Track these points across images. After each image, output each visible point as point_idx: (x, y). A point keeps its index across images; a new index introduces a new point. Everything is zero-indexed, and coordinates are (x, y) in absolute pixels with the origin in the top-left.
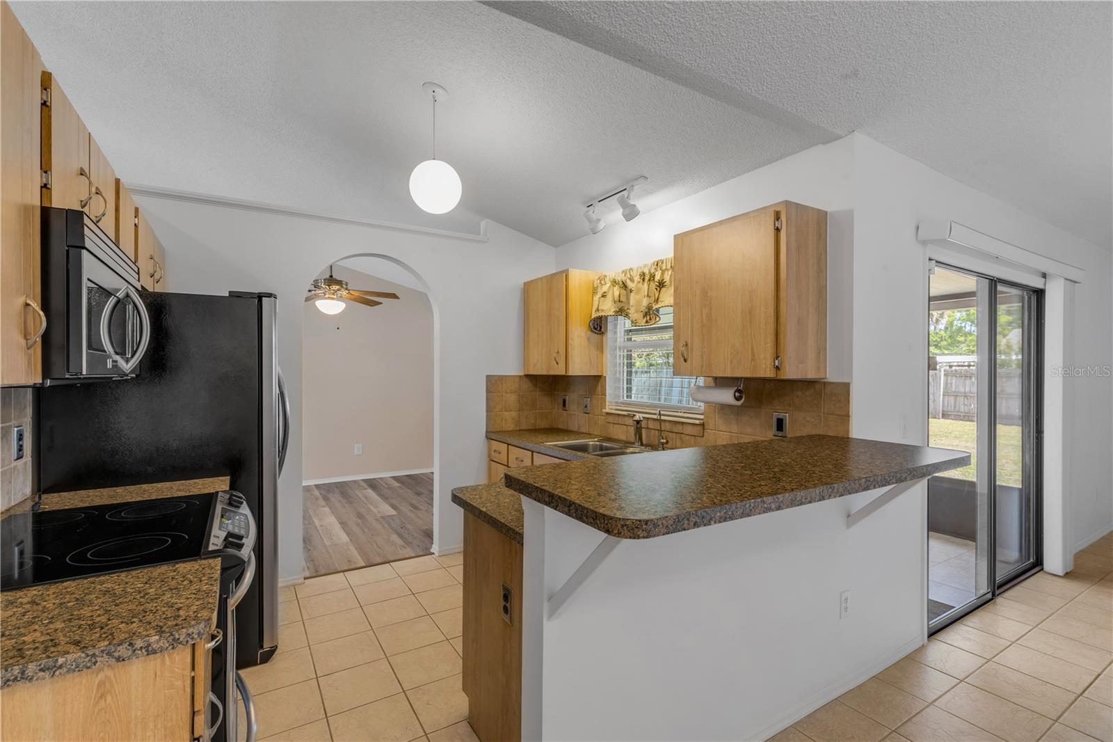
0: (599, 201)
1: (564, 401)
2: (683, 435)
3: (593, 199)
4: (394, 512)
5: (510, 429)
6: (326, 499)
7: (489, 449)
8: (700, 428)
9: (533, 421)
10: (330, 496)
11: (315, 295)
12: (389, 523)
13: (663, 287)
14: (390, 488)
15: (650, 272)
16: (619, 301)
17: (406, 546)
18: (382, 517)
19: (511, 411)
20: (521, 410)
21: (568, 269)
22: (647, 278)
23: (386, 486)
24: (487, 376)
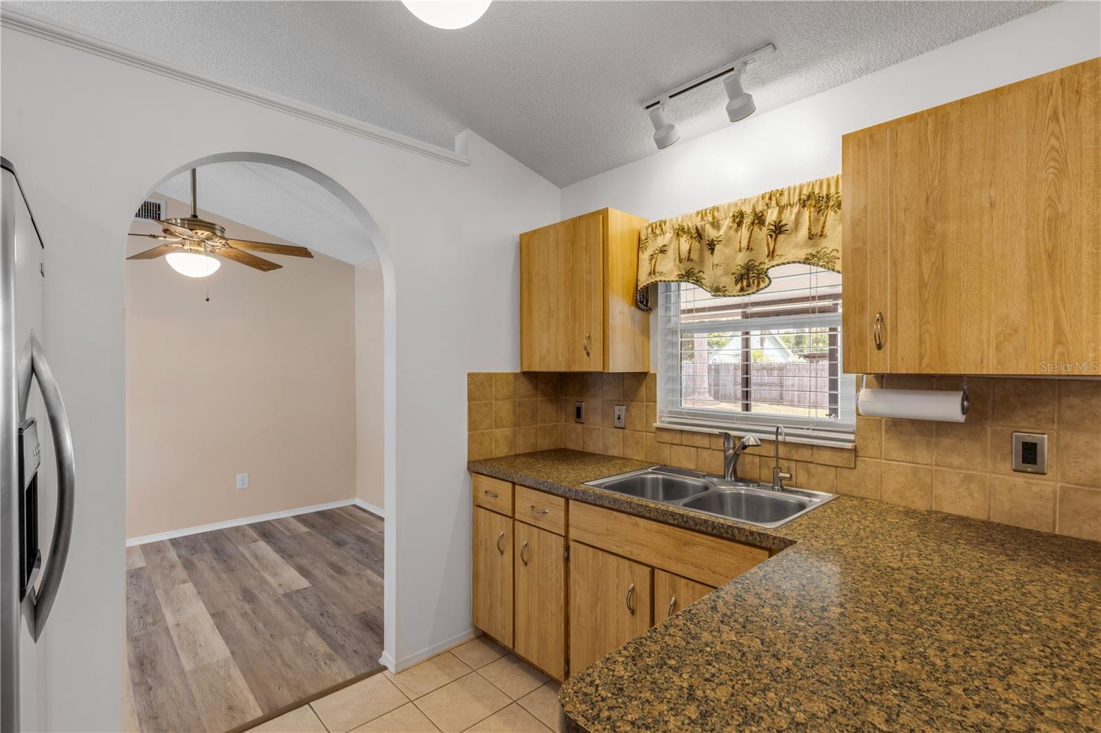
0: (671, 97)
1: (579, 410)
2: (812, 465)
3: (663, 91)
4: (303, 583)
5: (502, 455)
6: (188, 565)
7: (475, 489)
8: (852, 456)
9: (533, 440)
10: (195, 558)
11: (166, 246)
12: (298, 607)
13: (780, 233)
14: (295, 536)
15: (754, 211)
16: (688, 260)
17: (336, 656)
18: (288, 596)
19: (503, 426)
20: (516, 424)
21: (607, 208)
22: (747, 221)
23: (288, 534)
24: (470, 375)
